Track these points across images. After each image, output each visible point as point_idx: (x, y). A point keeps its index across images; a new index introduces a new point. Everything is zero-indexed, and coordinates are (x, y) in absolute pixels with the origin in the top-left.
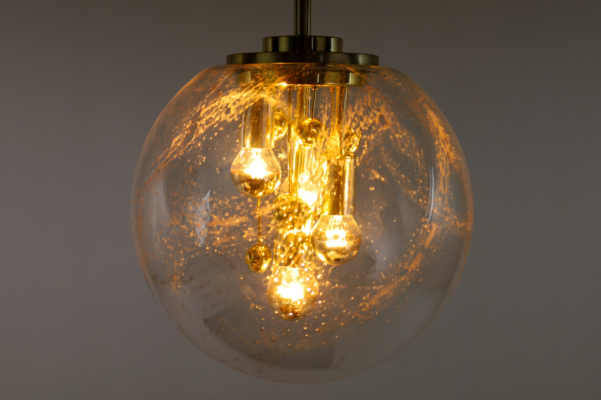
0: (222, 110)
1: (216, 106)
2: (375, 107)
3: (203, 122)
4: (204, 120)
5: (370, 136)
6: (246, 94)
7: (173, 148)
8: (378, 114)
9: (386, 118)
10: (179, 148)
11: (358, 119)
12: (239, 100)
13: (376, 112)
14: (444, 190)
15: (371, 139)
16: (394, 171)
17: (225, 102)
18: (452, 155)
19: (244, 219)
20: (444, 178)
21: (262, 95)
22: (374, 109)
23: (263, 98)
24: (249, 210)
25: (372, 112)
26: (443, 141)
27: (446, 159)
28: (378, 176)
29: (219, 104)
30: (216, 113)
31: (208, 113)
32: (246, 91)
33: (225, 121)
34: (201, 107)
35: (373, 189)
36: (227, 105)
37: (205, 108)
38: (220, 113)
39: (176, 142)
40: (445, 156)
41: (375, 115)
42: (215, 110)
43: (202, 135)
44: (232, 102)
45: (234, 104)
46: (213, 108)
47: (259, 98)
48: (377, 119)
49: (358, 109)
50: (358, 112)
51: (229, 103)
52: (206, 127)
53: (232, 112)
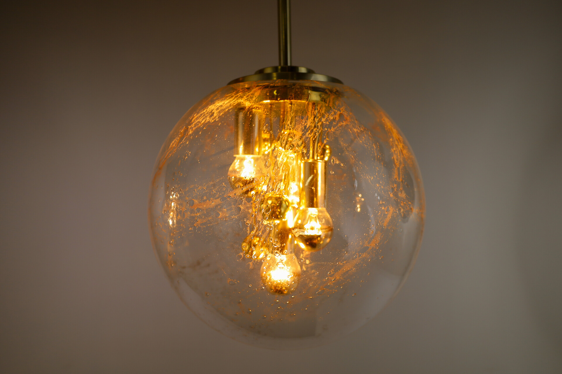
0: (208, 115)
1: (204, 113)
2: (336, 108)
3: (193, 126)
4: (194, 124)
5: (330, 129)
6: (228, 101)
7: (170, 149)
8: (339, 113)
9: (345, 116)
10: (174, 148)
11: (320, 115)
12: (221, 106)
13: (336, 111)
14: (399, 179)
15: (331, 131)
16: (352, 159)
17: (211, 109)
18: (405, 152)
19: (218, 201)
20: (398, 169)
21: (240, 101)
22: (335, 109)
23: (240, 102)
24: (223, 193)
25: (333, 111)
26: (397, 140)
27: (400, 153)
28: (337, 162)
29: (206, 111)
30: (202, 118)
31: (197, 118)
32: (228, 100)
33: (209, 122)
34: (194, 115)
35: (333, 172)
36: (212, 111)
37: (196, 115)
38: (206, 117)
39: (173, 144)
40: (399, 151)
41: (335, 113)
42: (202, 115)
43: (191, 135)
44: (216, 108)
45: (218, 109)
46: (201, 115)
47: (237, 103)
48: (337, 117)
49: (320, 109)
50: (321, 110)
51: (214, 109)
52: (194, 129)
53: (215, 115)
